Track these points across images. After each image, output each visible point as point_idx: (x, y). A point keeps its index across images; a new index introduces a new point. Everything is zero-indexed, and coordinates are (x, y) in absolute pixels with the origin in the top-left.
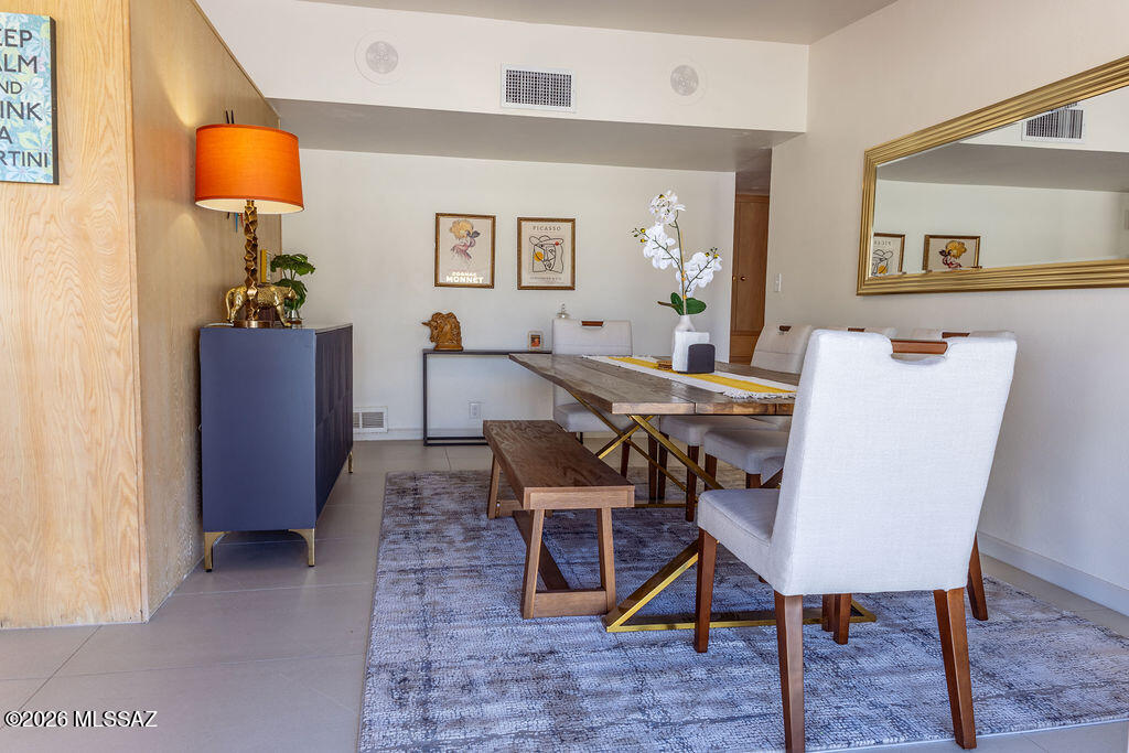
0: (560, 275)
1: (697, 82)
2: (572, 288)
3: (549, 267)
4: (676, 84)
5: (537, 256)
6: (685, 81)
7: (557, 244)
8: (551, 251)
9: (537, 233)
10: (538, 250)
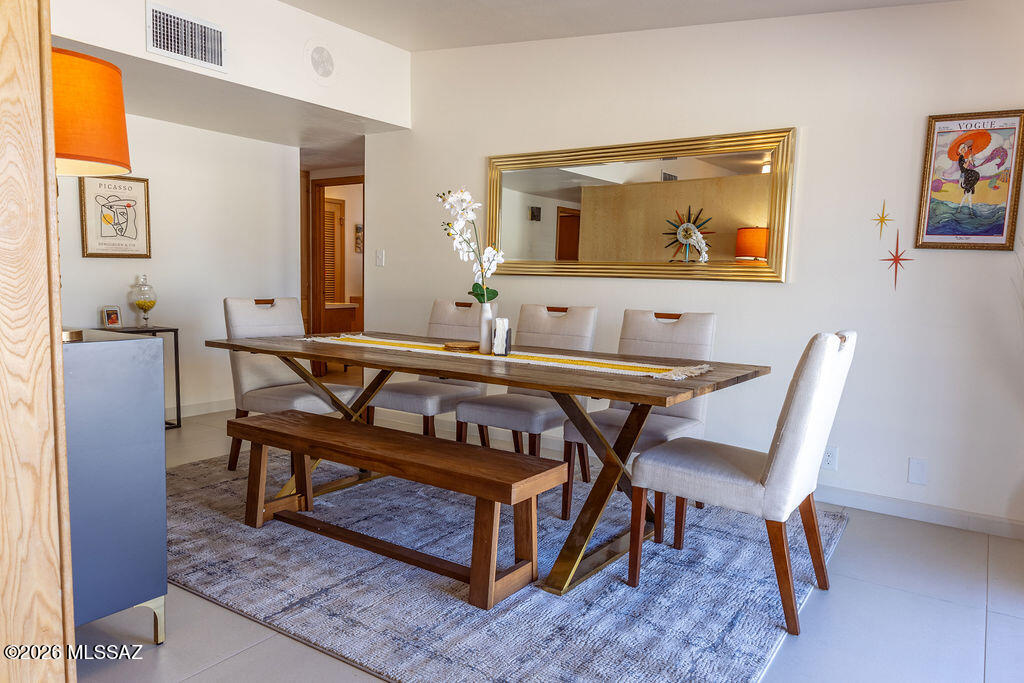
0: (134, 242)
1: (332, 65)
2: (148, 256)
3: (121, 232)
4: (316, 64)
5: (104, 217)
6: (322, 62)
7: (129, 206)
8: (122, 214)
9: (106, 192)
10: (106, 211)
